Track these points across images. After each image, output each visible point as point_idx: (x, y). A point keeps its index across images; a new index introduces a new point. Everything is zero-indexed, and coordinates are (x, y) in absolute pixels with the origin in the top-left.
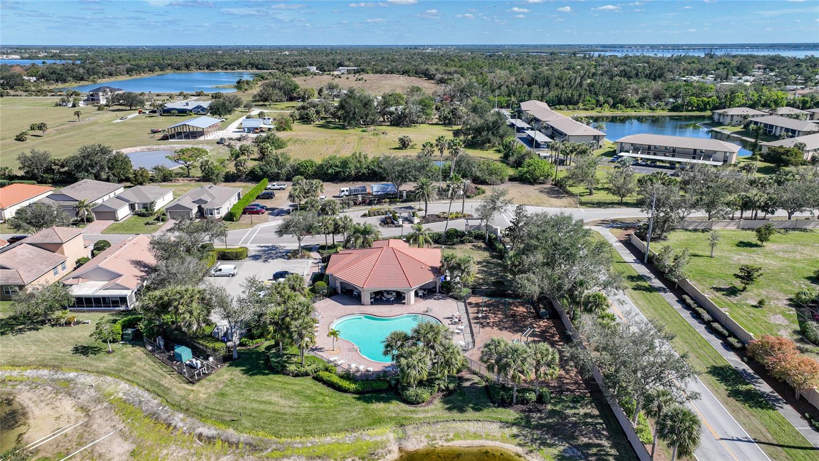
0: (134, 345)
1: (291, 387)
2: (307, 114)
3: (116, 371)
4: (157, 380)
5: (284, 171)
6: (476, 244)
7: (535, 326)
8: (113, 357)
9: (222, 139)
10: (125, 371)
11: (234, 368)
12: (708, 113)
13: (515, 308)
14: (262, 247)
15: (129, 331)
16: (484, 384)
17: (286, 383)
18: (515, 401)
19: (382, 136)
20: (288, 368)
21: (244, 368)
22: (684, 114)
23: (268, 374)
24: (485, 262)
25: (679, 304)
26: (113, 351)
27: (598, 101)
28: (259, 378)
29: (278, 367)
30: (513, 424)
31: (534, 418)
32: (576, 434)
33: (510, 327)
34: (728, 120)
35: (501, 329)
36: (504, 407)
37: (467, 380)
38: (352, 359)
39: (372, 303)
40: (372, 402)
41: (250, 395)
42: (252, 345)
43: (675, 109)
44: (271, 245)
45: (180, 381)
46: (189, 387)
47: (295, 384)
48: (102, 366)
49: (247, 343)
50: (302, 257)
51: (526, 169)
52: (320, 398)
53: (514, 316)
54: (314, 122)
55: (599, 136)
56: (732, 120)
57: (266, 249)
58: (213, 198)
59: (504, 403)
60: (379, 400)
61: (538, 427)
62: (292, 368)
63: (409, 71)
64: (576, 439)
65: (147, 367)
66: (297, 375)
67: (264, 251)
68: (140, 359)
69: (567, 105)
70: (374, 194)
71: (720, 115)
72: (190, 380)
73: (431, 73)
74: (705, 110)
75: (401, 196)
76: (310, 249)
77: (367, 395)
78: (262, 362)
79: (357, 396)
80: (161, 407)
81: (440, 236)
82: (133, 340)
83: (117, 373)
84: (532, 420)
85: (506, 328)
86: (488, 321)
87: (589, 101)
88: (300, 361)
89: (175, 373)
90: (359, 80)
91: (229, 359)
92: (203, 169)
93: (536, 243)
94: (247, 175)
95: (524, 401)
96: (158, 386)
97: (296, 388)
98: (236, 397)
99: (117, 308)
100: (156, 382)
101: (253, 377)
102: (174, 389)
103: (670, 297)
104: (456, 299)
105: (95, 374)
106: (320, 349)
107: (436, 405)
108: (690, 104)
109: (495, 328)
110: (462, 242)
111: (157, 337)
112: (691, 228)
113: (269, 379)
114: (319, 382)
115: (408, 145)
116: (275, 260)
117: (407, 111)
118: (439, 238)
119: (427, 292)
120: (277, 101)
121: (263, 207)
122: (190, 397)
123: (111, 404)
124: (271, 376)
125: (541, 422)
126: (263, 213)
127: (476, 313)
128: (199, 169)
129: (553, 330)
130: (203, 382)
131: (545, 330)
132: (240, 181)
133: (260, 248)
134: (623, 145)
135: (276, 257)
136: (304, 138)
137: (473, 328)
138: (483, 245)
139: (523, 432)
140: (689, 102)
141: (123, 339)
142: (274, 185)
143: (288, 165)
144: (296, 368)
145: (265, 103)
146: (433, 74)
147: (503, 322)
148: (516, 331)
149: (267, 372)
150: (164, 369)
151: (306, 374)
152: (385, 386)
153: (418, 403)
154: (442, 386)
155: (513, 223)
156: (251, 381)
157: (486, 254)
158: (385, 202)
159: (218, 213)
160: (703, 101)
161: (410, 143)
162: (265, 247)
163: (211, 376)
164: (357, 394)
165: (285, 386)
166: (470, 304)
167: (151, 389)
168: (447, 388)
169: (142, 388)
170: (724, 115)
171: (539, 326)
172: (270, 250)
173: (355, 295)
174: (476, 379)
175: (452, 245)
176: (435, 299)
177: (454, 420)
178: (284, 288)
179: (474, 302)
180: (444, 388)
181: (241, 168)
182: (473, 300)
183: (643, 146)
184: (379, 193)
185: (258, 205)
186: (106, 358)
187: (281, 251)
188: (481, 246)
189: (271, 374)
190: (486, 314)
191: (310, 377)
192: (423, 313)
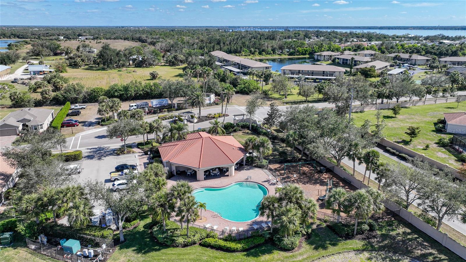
0: (15, 247)
1: (187, 257)
2: (75, 62)
5: (81, 96)
6: (244, 131)
7: (322, 178)
9: (15, 79)
11: (125, 250)
12: (307, 56)
13: (301, 169)
14: (91, 149)
15: (7, 235)
16: (325, 224)
17: (180, 254)
18: (355, 233)
19: (134, 73)
20: (177, 241)
21: (134, 248)
22: (296, 57)
27: (251, 51)
29: (167, 242)
30: (363, 250)
31: (374, 243)
32: (409, 249)
33: (309, 182)
34: (322, 58)
35: (304, 184)
36: (350, 239)
37: (313, 224)
39: (205, 179)
40: (259, 256)
42: (130, 226)
43: (291, 54)
44: (97, 147)
47: (189, 254)
50: (129, 152)
51: (243, 86)
53: (304, 173)
54: (81, 67)
55: (268, 67)
56: (324, 58)
57: (95, 150)
58: (35, 117)
59: (349, 236)
60: (264, 253)
61: (381, 248)
62: (181, 240)
63: (128, 38)
64: (412, 252)
66: (185, 245)
67: (94, 152)
68: (27, 260)
69: (235, 54)
70: (154, 106)
71: (318, 55)
73: (143, 39)
74: (305, 54)
75: (174, 107)
77: (252, 250)
78: (148, 240)
79: (245, 253)
82: (11, 242)
84: (374, 244)
85: (307, 183)
86: (292, 179)
87: (246, 51)
90: (99, 43)
91: (117, 242)
92: (12, 98)
94: (51, 101)
95: (361, 232)
101: (148, 255)
104: (260, 167)
107: (306, 248)
108: (298, 51)
109: (301, 184)
110: (235, 131)
112: (354, 111)
113: (163, 253)
115: (157, 76)
116: (107, 157)
117: (146, 57)
119: (240, 166)
120: (46, 56)
121: (76, 121)
124: (164, 251)
125: (381, 245)
126: (77, 125)
128: (9, 99)
129: (335, 179)
132: (46, 106)
133: (89, 150)
134: (285, 71)
135: (107, 155)
136: (79, 77)
138: (250, 132)
139: (373, 255)
140: (298, 50)
141: (1, 244)
142: (77, 106)
143: (83, 91)
144: (184, 240)
145: (38, 57)
146: (145, 39)
147: (301, 179)
148: (315, 184)
151: (194, 243)
152: (263, 241)
153: (293, 249)
154: (304, 232)
155: (269, 115)
156: (149, 259)
158: (165, 111)
159: (42, 128)
160: (304, 50)
161: (158, 76)
162: (93, 149)
164: (244, 251)
165: (181, 257)
166: (271, 170)
168: (307, 233)
170: (320, 55)
171: (325, 178)
172: (98, 150)
173: (189, 175)
174: (317, 222)
175: (229, 133)
176: (246, 170)
177: (323, 257)
179: (273, 168)
180: (305, 234)
181: (47, 96)
182: (271, 167)
183: (296, 71)
184: (158, 106)
185: (71, 120)
187: (108, 150)
188: (248, 132)
189: (162, 249)
190: (287, 175)
191: (197, 245)
192: (246, 181)
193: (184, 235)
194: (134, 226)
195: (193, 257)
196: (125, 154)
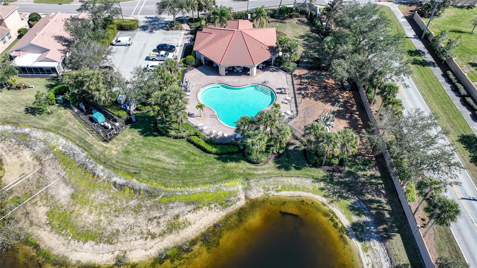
0: (65, 107)
1: (172, 147)
3: (56, 128)
4: (84, 137)
6: (301, 19)
7: (340, 97)
8: (53, 117)
10: (62, 129)
11: (133, 129)
13: (327, 81)
14: (148, 18)
15: (60, 98)
16: (303, 147)
17: (169, 144)
18: (323, 163)
20: (170, 133)
21: (140, 130)
23: (156, 136)
24: (306, 36)
25: (443, 78)
26: (52, 113)
28: (151, 138)
29: (163, 131)
30: (322, 180)
31: (335, 176)
32: (364, 191)
33: (323, 98)
35: (316, 100)
36: (316, 167)
37: (292, 144)
38: (213, 124)
39: (226, 74)
40: (227, 162)
41: (146, 153)
42: (145, 110)
44: (154, 16)
45: (99, 139)
46: (104, 144)
47: (175, 145)
48: (46, 124)
49: (141, 109)
50: (177, 29)
52: (192, 158)
53: (325, 87)
57: (151, 20)
59: (316, 165)
60: (232, 160)
61: (338, 183)
62: (173, 133)
64: (364, 195)
65: (76, 126)
66: (176, 138)
67: (150, 22)
68: (70, 119)
72: (105, 139)
76: (181, 21)
77: (224, 156)
78: (153, 125)
79: (217, 156)
80: (88, 160)
81: (275, 11)
82: (63, 104)
83: (57, 130)
84: (335, 178)
85: (320, 99)
86: (308, 92)
88: (177, 127)
89: (95, 132)
91: (130, 122)
93: (348, 33)
95: (330, 164)
96: (84, 143)
97: (176, 148)
98: (136, 154)
99: (51, 75)
100: (83, 139)
101: (147, 138)
102: (95, 146)
103: (437, 71)
104: (286, 71)
105: (42, 130)
106: (192, 114)
107: (270, 165)
109: (312, 99)
110: (291, 17)
111: (80, 103)
112: (459, 5)
113: (158, 140)
114: (192, 144)
116: (158, 31)
118: (275, 13)
119: (266, 66)
122: (106, 152)
123: (55, 155)
124: (159, 138)
125: (340, 180)
127: (299, 84)
129: (352, 101)
130: (114, 140)
131: (347, 101)
133: (146, 20)
135: (159, 28)
137: (297, 99)
138: (306, 20)
139: (328, 186)
141: (57, 103)
144: (175, 133)
147: (318, 93)
148: (327, 102)
149: (156, 133)
150: (87, 129)
151: (183, 138)
152: (236, 150)
153: (258, 163)
154: (275, 152)
155: (330, 5)
156: (146, 142)
157: (308, 28)
162: (150, 18)
163: (119, 136)
165: (169, 147)
166: (295, 76)
167: (80, 145)
168: (278, 153)
169: (74, 143)
171: (343, 97)
172: (154, 21)
173: (215, 66)
174: (298, 143)
175: (283, 19)
176: (271, 71)
177: (282, 176)
178: (163, 71)
179: (298, 74)
180: (276, 153)
182: (297, 72)
186: (48, 118)
187: (162, 22)
188: (304, 21)
189: (159, 136)
190: (306, 85)
191: (185, 140)
192: (262, 84)
193: (177, 129)
194: (148, 110)
195: (177, 149)
196: (173, 29)
